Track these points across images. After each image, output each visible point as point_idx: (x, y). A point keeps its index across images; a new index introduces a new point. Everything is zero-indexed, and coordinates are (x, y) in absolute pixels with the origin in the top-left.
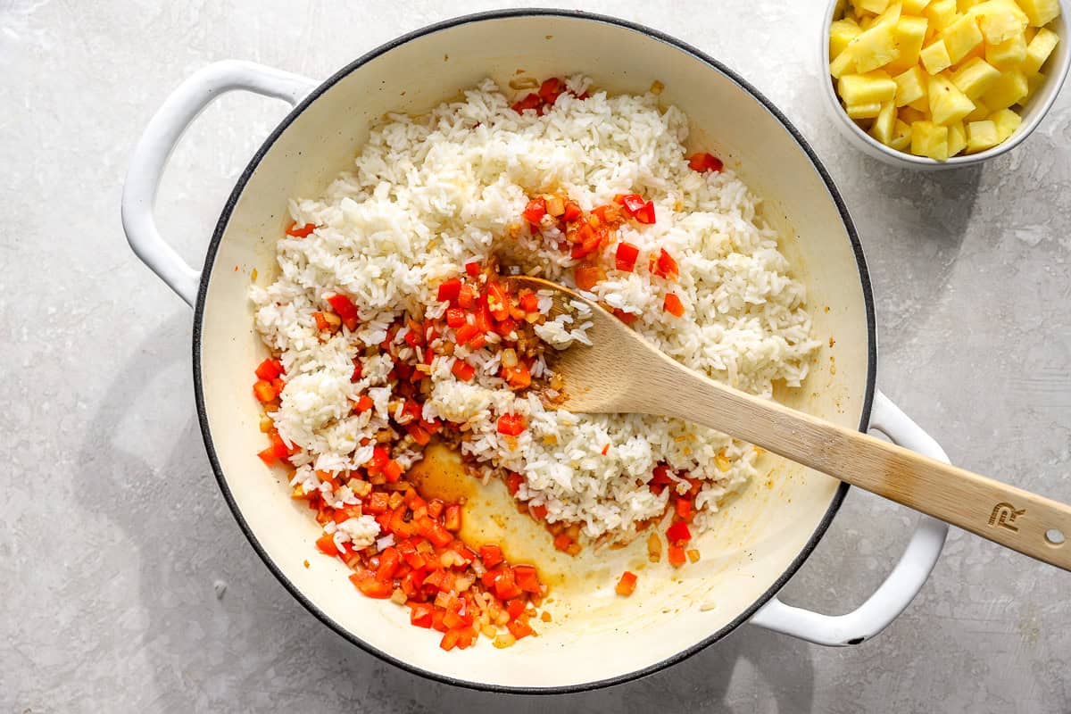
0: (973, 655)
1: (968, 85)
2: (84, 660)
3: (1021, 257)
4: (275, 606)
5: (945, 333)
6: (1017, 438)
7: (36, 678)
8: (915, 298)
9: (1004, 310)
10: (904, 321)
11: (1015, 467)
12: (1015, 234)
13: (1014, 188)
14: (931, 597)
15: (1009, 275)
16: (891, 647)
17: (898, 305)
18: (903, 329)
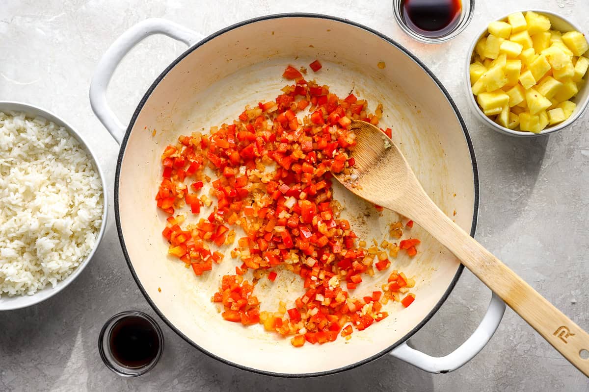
0: (556, 378)
1: (546, 92)
2: (73, 373)
3: (584, 164)
4: (179, 345)
5: (543, 204)
6: (581, 261)
7: (47, 382)
8: (527, 185)
9: (574, 192)
10: (521, 197)
11: (579, 276)
12: (580, 152)
13: (581, 127)
14: (533, 346)
15: (577, 174)
16: (512, 372)
17: (518, 189)
18: (520, 202)
